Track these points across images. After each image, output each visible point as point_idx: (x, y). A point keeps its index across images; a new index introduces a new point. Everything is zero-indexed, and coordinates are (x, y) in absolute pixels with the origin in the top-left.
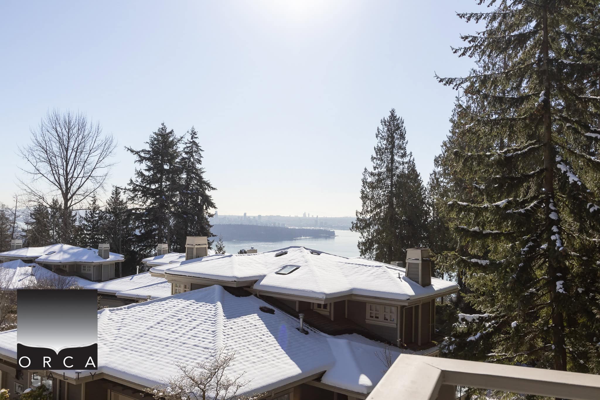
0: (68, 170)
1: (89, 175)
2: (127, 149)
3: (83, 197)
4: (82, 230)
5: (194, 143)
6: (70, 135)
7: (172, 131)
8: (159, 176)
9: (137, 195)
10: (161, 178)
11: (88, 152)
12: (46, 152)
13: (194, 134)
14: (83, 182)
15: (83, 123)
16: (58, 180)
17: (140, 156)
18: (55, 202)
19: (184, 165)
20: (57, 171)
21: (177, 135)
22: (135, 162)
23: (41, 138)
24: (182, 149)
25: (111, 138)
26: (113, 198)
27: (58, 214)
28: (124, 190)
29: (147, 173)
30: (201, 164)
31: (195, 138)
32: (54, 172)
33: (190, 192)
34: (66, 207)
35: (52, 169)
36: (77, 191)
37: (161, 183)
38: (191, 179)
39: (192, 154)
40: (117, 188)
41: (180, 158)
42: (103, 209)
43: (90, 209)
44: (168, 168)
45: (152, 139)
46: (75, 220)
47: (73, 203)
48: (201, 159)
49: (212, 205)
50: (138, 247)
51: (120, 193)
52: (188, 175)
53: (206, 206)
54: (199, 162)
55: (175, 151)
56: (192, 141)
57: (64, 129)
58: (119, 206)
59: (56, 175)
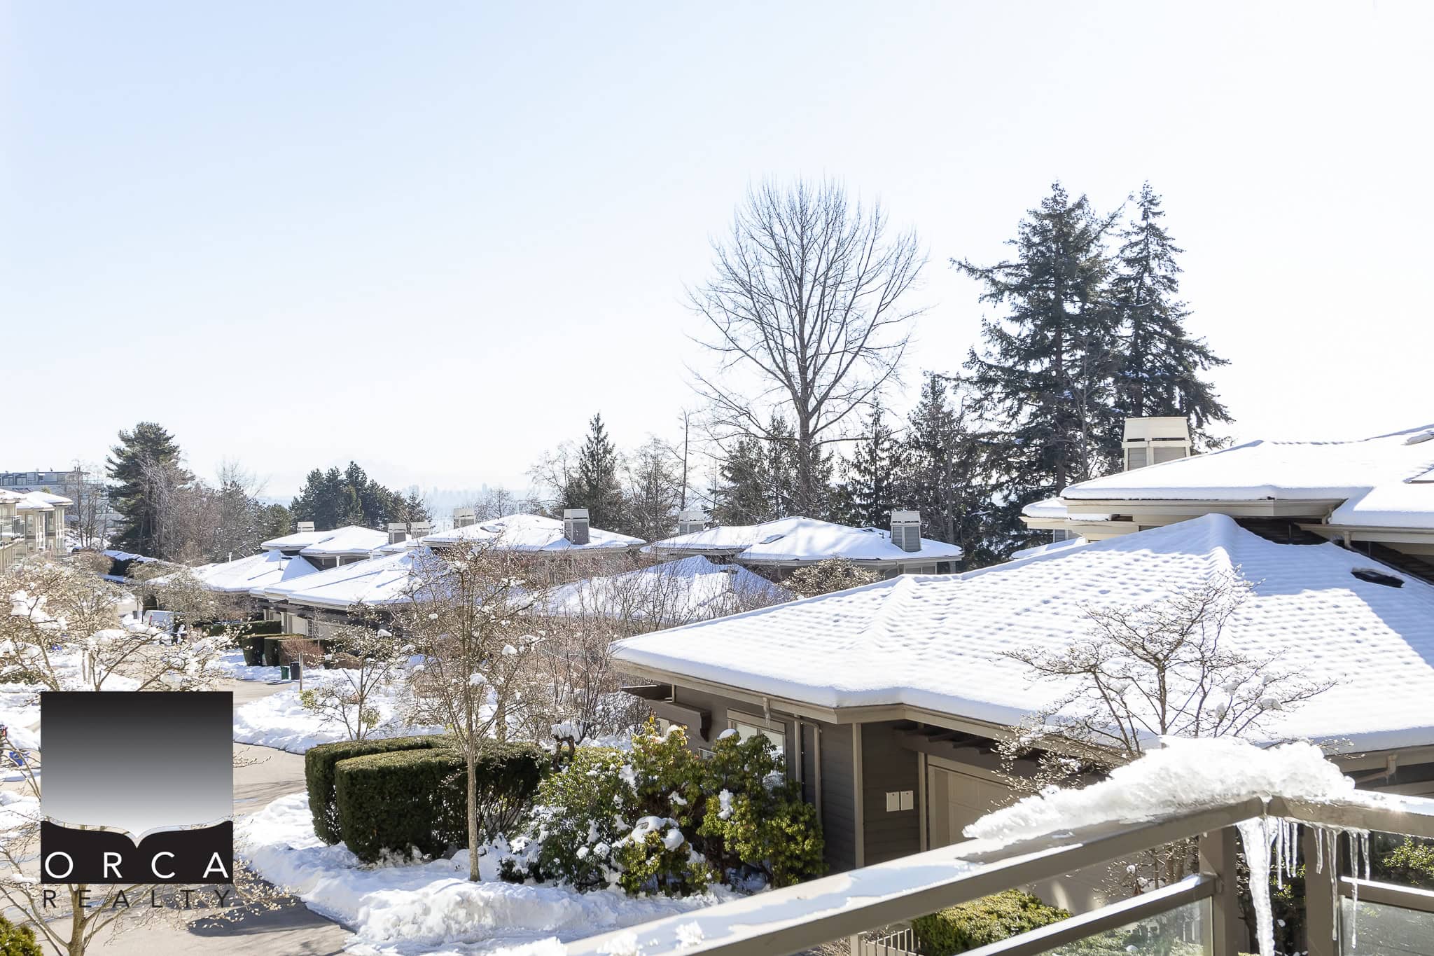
0: (806, 336)
1: (859, 343)
2: (956, 266)
3: (845, 406)
4: (849, 495)
5: (1151, 227)
6: (805, 241)
7: (1084, 198)
8: (1050, 335)
9: (990, 394)
10: (1057, 341)
11: (855, 285)
12: (750, 292)
13: (1151, 202)
14: (844, 365)
15: (837, 207)
16: (781, 365)
17: (994, 282)
18: (778, 425)
19: (1126, 299)
20: (779, 341)
21: (1099, 209)
22: (981, 299)
23: (737, 259)
24: (1118, 252)
25: (913, 237)
26: (925, 406)
27: (786, 458)
28: (954, 383)
29: (1013, 329)
30: (1175, 291)
31: (1154, 214)
32: (772, 344)
33: (1145, 375)
34: (807, 436)
35: (766, 337)
36: (830, 389)
37: (1059, 353)
38: (1148, 338)
39: (1148, 264)
40: (935, 378)
41: (1110, 279)
42: (901, 438)
43: (867, 439)
44: (1077, 311)
45: (1027, 230)
46: (829, 471)
47: (822, 423)
48: (1177, 276)
49: (1217, 412)
50: (1001, 542)
51: (943, 392)
52: (1137, 326)
53: (1197, 414)
54: (1171, 284)
55: (1095, 261)
56: (1144, 224)
57: (790, 228)
58: (943, 426)
59: (776, 354)
